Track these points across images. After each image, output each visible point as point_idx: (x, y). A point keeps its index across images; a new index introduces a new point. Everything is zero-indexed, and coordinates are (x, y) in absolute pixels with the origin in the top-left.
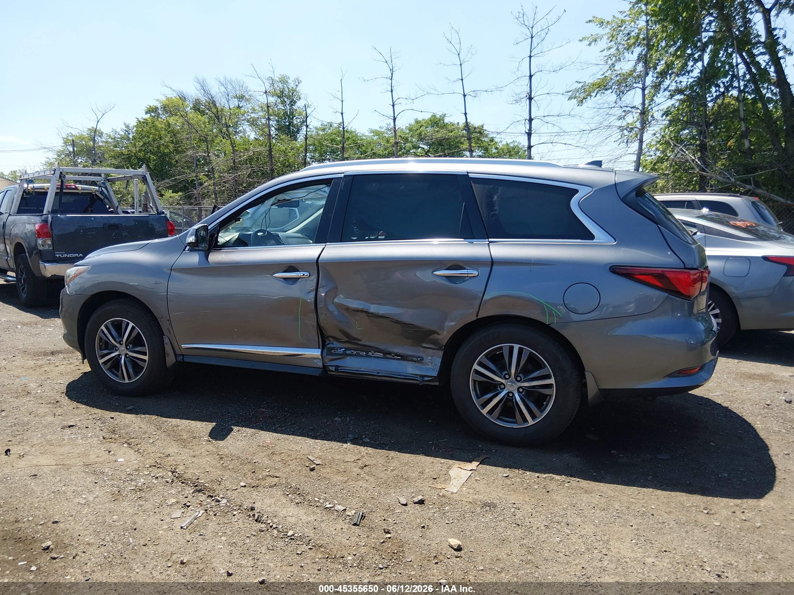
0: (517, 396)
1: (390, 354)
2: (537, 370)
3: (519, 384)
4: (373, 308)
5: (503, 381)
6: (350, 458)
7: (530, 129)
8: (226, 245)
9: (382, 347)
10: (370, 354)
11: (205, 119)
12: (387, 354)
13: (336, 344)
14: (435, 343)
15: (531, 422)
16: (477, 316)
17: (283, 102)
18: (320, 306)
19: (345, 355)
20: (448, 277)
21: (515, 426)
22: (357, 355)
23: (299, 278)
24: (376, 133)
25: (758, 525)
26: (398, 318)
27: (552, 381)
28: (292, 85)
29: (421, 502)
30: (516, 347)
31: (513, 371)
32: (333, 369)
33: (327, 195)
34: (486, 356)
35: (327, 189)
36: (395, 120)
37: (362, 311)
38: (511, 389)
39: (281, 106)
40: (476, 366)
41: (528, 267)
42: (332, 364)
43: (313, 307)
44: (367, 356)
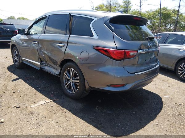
2: (76, 77)
5: (70, 79)
15: (74, 92)
16: (64, 58)
17: (126, 5)
19: (45, 65)
21: (71, 93)
23: (35, 44)
24: (147, 12)
26: (51, 57)
27: (79, 81)
29: (18, 107)
30: (72, 69)
32: (42, 68)
36: (140, 7)
37: (46, 54)
39: (125, 6)
40: (65, 73)
44: (49, 66)
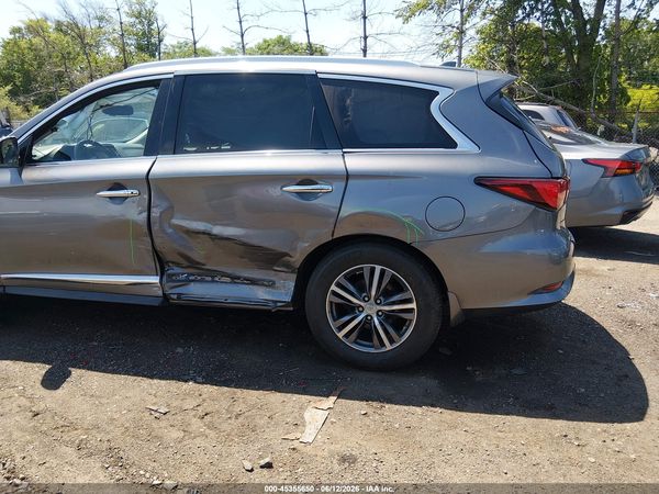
0: (375, 319)
1: (239, 278)
2: (398, 294)
3: (379, 308)
4: (217, 230)
5: (362, 304)
6: (189, 404)
7: (365, 46)
8: (45, 159)
9: (229, 271)
10: (217, 279)
11: (68, 38)
12: (235, 279)
13: (177, 270)
14: (288, 266)
15: (389, 347)
16: (333, 235)
17: (141, 23)
18: (155, 228)
19: (188, 281)
20: (299, 194)
21: (372, 350)
22: (202, 281)
23: (126, 198)
25: (633, 456)
26: (245, 240)
27: (413, 305)
28: (149, 7)
29: (269, 466)
30: (378, 268)
31: (373, 293)
32: (175, 297)
33: (155, 98)
34: (345, 276)
35: (156, 92)
36: (242, 36)
37: (204, 233)
38: (369, 312)
39: (139, 26)
40: (333, 287)
41: (387, 181)
42: (173, 292)
43: (146, 230)
44: (213, 281)
